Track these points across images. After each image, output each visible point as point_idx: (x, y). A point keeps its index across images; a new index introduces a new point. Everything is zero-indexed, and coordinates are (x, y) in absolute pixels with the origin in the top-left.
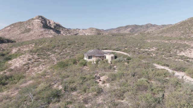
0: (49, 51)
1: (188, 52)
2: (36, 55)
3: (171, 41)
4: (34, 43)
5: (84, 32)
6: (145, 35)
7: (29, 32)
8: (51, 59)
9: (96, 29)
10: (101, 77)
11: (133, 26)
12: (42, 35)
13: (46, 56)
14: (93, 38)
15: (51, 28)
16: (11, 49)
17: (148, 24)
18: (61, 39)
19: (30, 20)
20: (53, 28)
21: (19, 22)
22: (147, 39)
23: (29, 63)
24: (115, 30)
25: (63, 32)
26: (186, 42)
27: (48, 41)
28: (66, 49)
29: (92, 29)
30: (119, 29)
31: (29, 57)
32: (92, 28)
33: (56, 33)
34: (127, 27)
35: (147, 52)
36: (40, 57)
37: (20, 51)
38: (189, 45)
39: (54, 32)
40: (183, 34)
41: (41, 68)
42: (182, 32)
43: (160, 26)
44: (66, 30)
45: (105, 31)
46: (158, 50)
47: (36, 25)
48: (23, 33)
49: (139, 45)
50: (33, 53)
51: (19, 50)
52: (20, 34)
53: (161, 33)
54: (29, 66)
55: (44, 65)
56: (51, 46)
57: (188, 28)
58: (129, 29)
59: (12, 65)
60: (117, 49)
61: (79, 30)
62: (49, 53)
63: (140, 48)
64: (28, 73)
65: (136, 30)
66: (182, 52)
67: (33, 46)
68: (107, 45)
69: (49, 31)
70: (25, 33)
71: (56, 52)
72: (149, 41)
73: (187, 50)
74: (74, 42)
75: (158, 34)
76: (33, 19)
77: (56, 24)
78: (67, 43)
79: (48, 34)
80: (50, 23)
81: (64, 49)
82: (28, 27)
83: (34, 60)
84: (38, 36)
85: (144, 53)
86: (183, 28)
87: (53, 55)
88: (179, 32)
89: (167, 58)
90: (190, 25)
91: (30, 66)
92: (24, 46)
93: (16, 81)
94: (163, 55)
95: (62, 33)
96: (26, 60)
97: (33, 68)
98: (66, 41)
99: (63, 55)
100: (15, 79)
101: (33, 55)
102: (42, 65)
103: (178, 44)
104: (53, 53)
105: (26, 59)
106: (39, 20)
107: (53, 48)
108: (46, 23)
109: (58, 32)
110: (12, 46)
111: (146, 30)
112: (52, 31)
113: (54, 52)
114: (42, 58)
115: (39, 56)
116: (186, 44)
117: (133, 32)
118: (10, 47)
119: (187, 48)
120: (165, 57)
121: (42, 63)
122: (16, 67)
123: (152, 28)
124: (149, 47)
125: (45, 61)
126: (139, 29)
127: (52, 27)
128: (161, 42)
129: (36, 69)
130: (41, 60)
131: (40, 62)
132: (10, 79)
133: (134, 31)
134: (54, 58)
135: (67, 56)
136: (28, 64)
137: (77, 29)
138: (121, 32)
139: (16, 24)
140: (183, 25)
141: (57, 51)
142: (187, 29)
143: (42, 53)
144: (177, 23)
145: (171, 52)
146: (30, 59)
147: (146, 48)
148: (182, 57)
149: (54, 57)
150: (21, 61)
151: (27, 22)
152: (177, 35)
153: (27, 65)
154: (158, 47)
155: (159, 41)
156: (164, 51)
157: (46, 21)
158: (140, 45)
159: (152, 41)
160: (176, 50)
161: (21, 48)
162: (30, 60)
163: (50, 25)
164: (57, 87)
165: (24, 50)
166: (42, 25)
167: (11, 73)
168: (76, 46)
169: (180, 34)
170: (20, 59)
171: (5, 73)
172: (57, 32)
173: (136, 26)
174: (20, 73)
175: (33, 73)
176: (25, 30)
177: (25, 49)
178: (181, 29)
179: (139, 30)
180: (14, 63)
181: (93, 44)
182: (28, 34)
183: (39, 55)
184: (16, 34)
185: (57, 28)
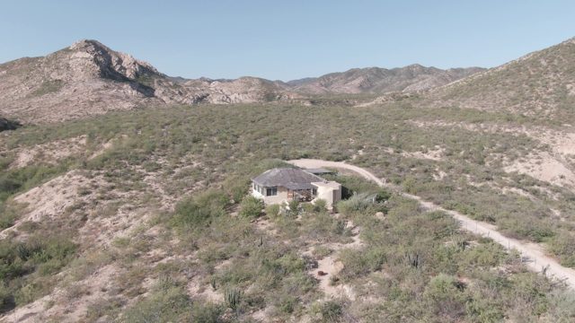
0: (138, 164)
1: (532, 161)
2: (102, 176)
3: (482, 125)
4: (84, 132)
5: (224, 91)
6: (407, 101)
7: (56, 90)
8: (147, 189)
9: (261, 79)
10: (320, 262)
11: (370, 71)
12: (99, 100)
13: (134, 180)
14: (260, 116)
15: (124, 79)
16: (16, 153)
17: (413, 66)
18: (167, 121)
19: (59, 52)
20: (132, 77)
21: (23, 59)
22: (416, 117)
23: (84, 204)
24: (318, 84)
25: (163, 89)
26: (524, 129)
27: (127, 127)
28: (189, 155)
29: (247, 81)
30: (328, 80)
31: (82, 185)
32: (249, 77)
33: (141, 95)
34: (351, 74)
35: (421, 164)
36: (114, 184)
37: (43, 159)
38: (534, 138)
39: (135, 92)
40: (514, 100)
41: (124, 220)
42: (512, 94)
43: (446, 71)
44: (171, 83)
45: (287, 84)
46: (450, 155)
47: (79, 69)
48: (39, 93)
49: (394, 138)
50: (92, 169)
51: (41, 155)
52: (28, 97)
53: (451, 96)
54: (87, 213)
55: (130, 209)
56: (141, 147)
57: (527, 84)
58: (357, 82)
59: (30, 207)
60: (336, 157)
61: (210, 82)
62: (139, 169)
63: (399, 148)
64: (85, 234)
65: (379, 83)
66: (516, 161)
67: (83, 142)
68: (305, 142)
69: (120, 88)
70: (45, 93)
71: (159, 167)
72: (422, 125)
73: (531, 154)
74: (208, 130)
75: (445, 99)
76: (67, 50)
77: (141, 66)
78: (189, 136)
79: (118, 97)
80: (120, 61)
81: (181, 155)
82: (54, 76)
83: (99, 195)
84: (88, 105)
85: (413, 166)
86: (513, 83)
87: (152, 176)
88: (504, 96)
89: (478, 185)
90: (532, 73)
91: (90, 212)
92: (55, 143)
93: (55, 263)
94: (468, 173)
95: (158, 92)
96: (75, 193)
97: (97, 220)
98: (183, 128)
99: (181, 176)
100: (50, 258)
101: (92, 177)
102: (125, 209)
103: (503, 136)
104: (151, 168)
105: (72, 190)
106: (88, 55)
107: (149, 153)
108: (110, 63)
109: (147, 91)
110: (17, 143)
111: (408, 84)
112: (128, 90)
113: (154, 167)
114: (120, 187)
115: (110, 181)
116: (525, 135)
117: (368, 88)
118: (11, 147)
119: (530, 150)
120: (474, 180)
121: (125, 203)
122: (47, 217)
123: (423, 79)
124: (423, 146)
125: (131, 198)
126: (387, 80)
127: (128, 74)
128: (457, 128)
129: (107, 221)
130: (120, 194)
131: (116, 201)
132: (36, 255)
133: (372, 86)
134: (158, 185)
135: (196, 181)
136: (81, 205)
137: (203, 79)
138: (333, 90)
139: (13, 63)
140: (513, 73)
141: (161, 161)
142: (524, 86)
143: (118, 171)
144: (497, 68)
145: (485, 160)
146: (86, 188)
147: (416, 147)
148: (519, 180)
149: (156, 182)
150: (58, 198)
151: (48, 61)
152: (498, 102)
153: (78, 211)
154: (448, 145)
155: (450, 124)
156: (467, 158)
157: (110, 58)
158: (397, 137)
159: (429, 123)
160: (500, 154)
161: (46, 148)
162: (85, 193)
163: (122, 68)
164: (199, 292)
165: (55, 156)
166: (98, 69)
167: (32, 235)
168: (217, 147)
169: (505, 101)
170: (52, 190)
171: (15, 235)
172: (143, 90)
173: (378, 73)
174: (61, 234)
175: (101, 237)
176: (44, 85)
177: (58, 154)
178: (507, 84)
179: (387, 85)
180: (35, 201)
181: (266, 138)
182: (53, 96)
183: (109, 176)
184: (17, 98)
185: (145, 79)
